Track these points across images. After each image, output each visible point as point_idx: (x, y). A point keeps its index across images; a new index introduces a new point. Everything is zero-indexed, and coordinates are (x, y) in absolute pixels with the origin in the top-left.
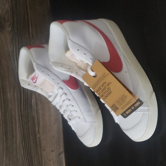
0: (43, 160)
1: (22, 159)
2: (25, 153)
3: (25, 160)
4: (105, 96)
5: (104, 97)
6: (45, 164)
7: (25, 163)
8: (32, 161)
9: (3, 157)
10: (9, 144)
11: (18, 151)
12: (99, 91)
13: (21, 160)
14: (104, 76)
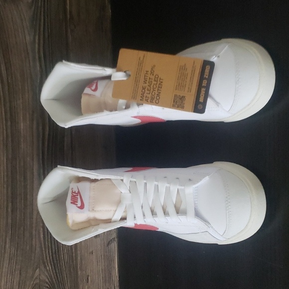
0: (79, 252)
1: (41, 247)
2: (46, 236)
3: (46, 251)
4: (156, 96)
5: (155, 99)
6: (81, 259)
7: (46, 257)
8: (58, 252)
9: (5, 243)
10: (18, 218)
11: (34, 232)
12: (145, 95)
13: (38, 249)
14: (140, 64)
